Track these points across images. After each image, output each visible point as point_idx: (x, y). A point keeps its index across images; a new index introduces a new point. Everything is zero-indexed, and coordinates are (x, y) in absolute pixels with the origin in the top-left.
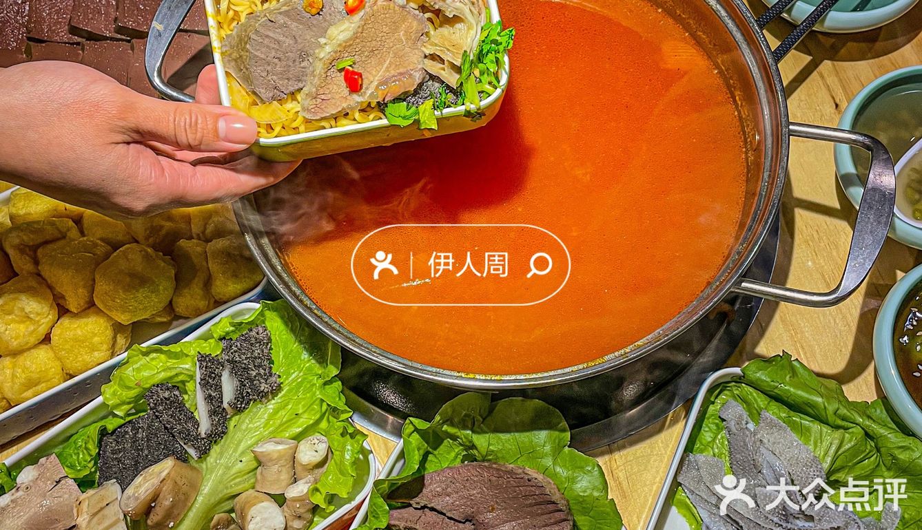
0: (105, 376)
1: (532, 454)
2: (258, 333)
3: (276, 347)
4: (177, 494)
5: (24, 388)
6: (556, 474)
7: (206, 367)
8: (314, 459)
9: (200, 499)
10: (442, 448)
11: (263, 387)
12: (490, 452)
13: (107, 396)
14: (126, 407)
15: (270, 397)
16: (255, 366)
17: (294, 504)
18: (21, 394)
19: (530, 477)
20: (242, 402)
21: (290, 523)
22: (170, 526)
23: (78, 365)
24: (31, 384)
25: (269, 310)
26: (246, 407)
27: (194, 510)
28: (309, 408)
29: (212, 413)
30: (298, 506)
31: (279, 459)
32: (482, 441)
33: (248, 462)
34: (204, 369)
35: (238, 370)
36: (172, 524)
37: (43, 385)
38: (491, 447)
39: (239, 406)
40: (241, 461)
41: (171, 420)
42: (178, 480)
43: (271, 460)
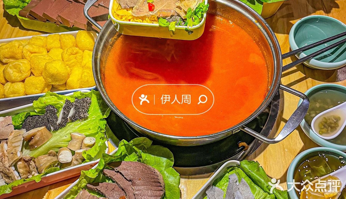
0: (36, 98)
1: (159, 164)
2: (87, 99)
3: (92, 106)
4: (41, 137)
5: (11, 93)
6: (164, 173)
7: (67, 104)
8: (89, 143)
9: (48, 143)
10: (132, 155)
11: (82, 115)
12: (145, 160)
13: (35, 104)
14: (39, 110)
15: (83, 120)
16: (82, 108)
17: (77, 155)
18: (10, 95)
19: (155, 172)
20: (74, 119)
21: (73, 161)
22: (35, 147)
23: (30, 92)
24: (14, 93)
25: (94, 94)
26: (75, 121)
27: (45, 145)
28: (94, 128)
29: (63, 118)
30: (78, 156)
31: (78, 139)
32: (144, 155)
33: (68, 137)
34: (66, 104)
35: (77, 108)
36: (36, 147)
37: (17, 94)
38: (146, 158)
39: (72, 119)
40: (66, 136)
41: (50, 116)
42: (43, 133)
43: (75, 138)
